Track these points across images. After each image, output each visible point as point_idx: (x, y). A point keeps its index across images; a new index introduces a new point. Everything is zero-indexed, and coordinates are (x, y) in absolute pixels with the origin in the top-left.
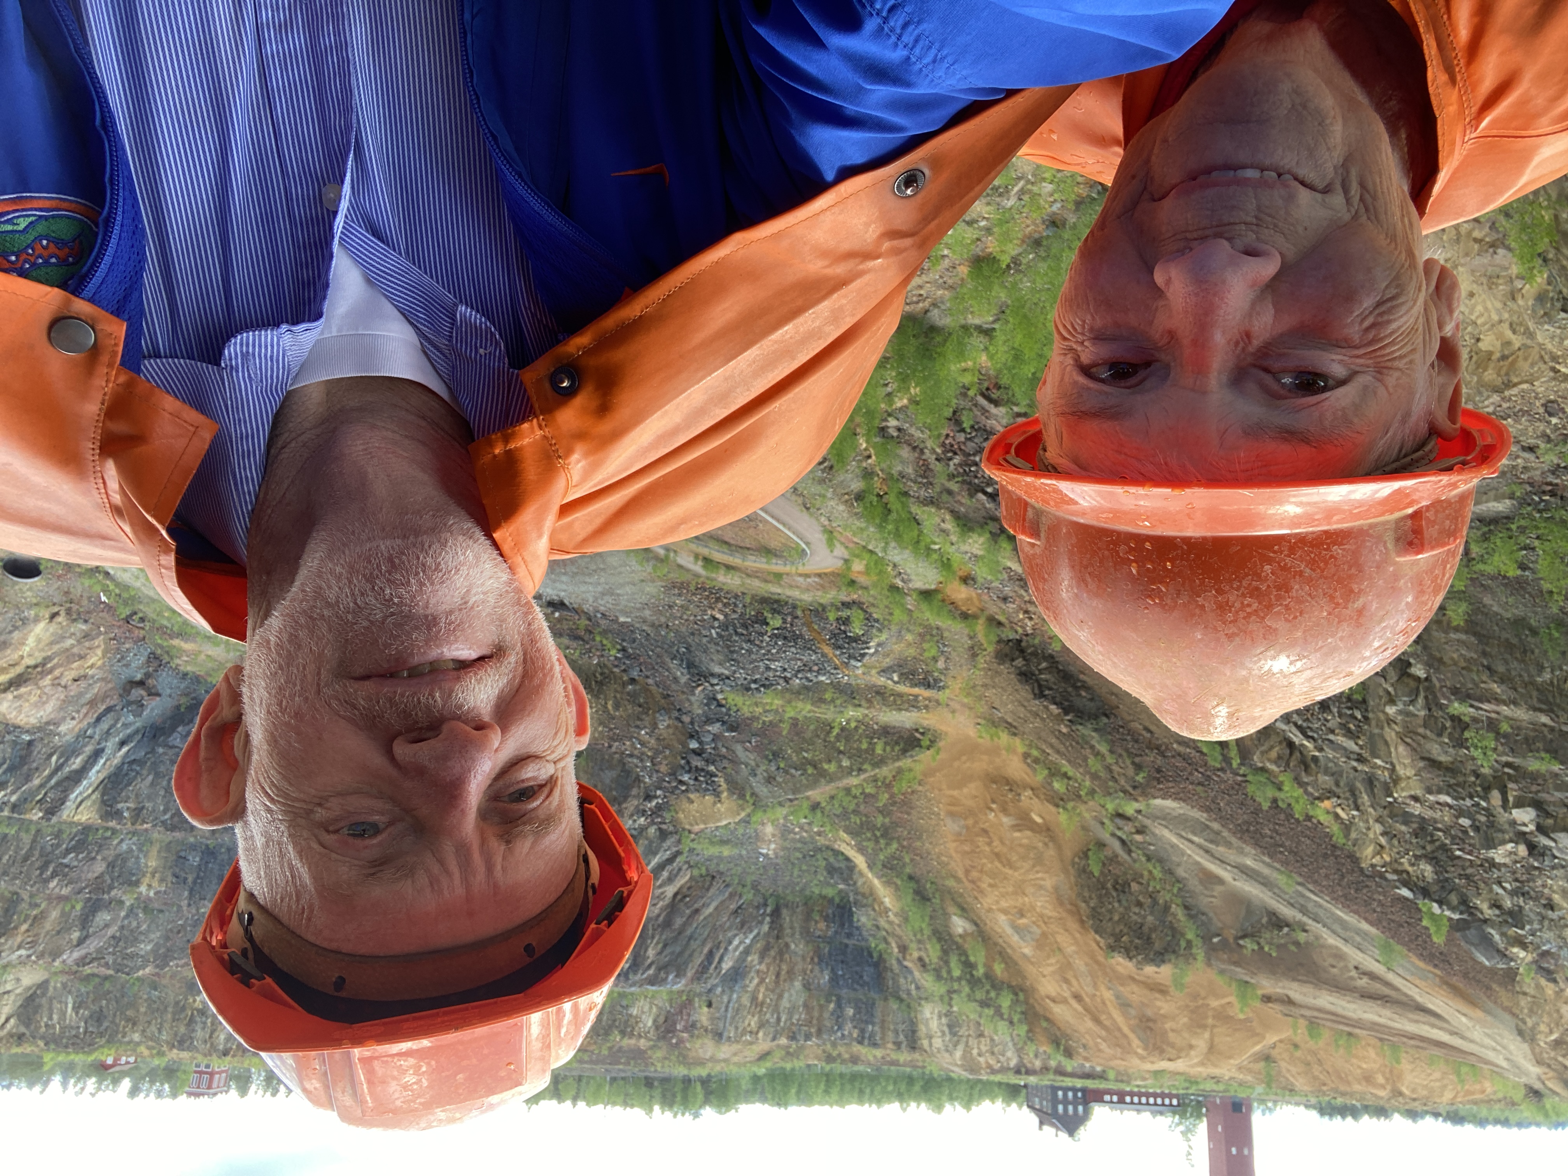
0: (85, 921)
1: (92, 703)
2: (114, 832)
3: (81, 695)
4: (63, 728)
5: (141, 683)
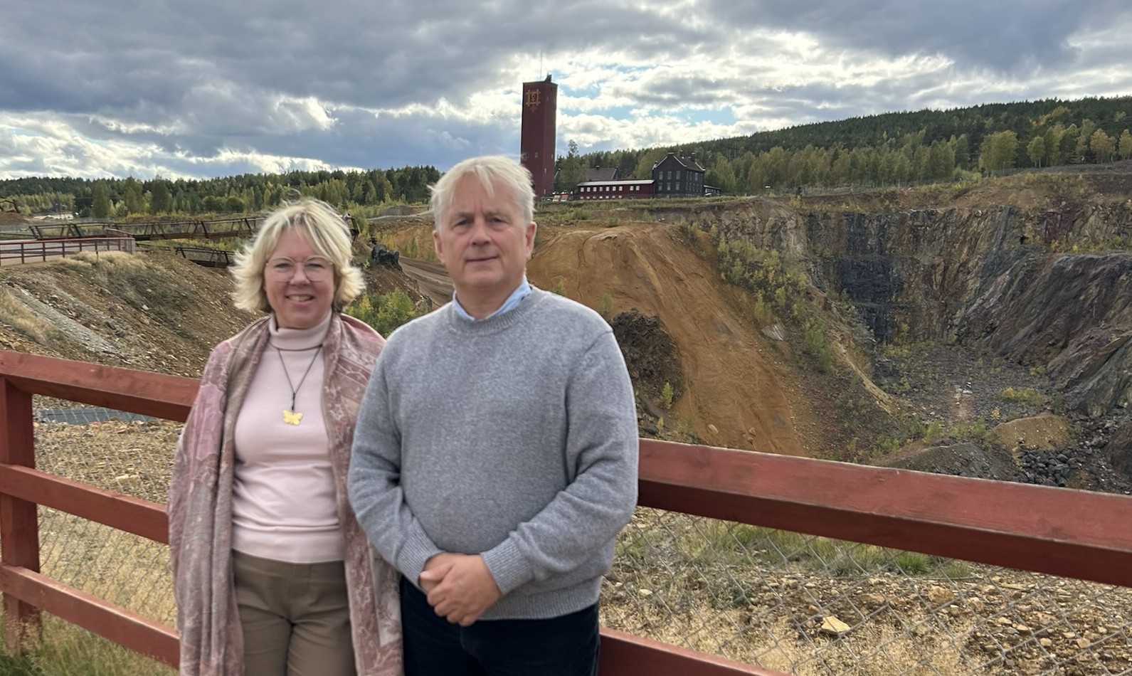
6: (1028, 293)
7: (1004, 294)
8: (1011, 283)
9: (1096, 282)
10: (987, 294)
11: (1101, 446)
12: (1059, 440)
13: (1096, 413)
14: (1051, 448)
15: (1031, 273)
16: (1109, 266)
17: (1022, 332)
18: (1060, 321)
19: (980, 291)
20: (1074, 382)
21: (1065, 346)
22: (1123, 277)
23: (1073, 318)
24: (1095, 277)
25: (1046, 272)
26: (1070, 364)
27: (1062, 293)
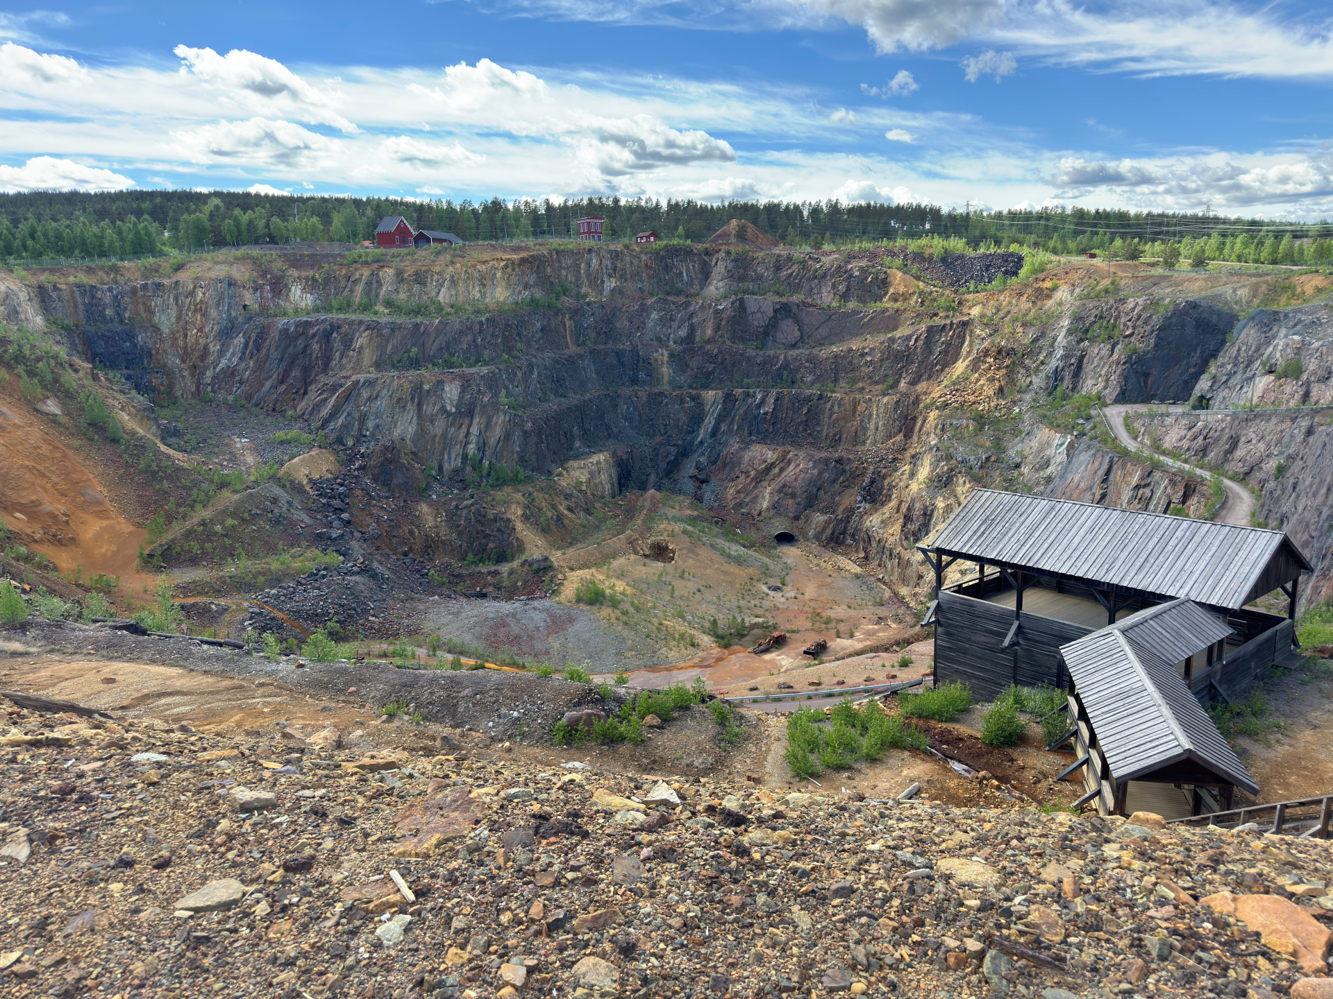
0: (692, 329)
1: (725, 465)
2: (691, 387)
3: (732, 468)
4: (737, 446)
5: (702, 482)
6: (264, 351)
7: (244, 353)
8: (246, 345)
9: (316, 339)
10: (228, 355)
11: (362, 468)
12: (331, 467)
13: (350, 443)
14: (330, 476)
15: (262, 335)
16: (322, 327)
17: (268, 384)
18: (296, 373)
19: (222, 353)
20: (326, 421)
21: (305, 393)
22: (335, 335)
23: (306, 370)
24: (314, 335)
25: (274, 334)
26: (317, 407)
27: (290, 350)
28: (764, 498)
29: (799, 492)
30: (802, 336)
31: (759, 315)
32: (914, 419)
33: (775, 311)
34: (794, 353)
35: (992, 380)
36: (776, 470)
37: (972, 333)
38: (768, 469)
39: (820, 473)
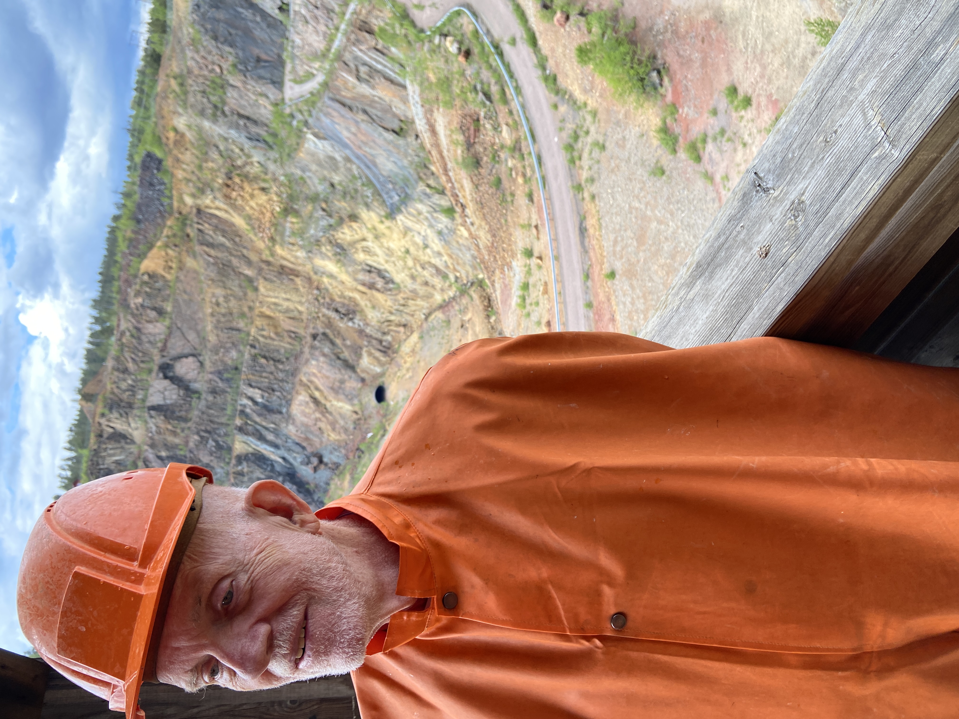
1: (307, 439)
2: (228, 463)
4: (291, 427)
5: (321, 461)
28: (341, 408)
29: (339, 376)
30: (193, 355)
31: (167, 393)
32: (282, 267)
33: (166, 377)
34: (208, 364)
35: (252, 196)
36: (317, 394)
37: (207, 207)
38: (316, 401)
39: (324, 355)
